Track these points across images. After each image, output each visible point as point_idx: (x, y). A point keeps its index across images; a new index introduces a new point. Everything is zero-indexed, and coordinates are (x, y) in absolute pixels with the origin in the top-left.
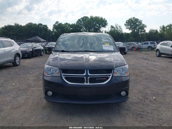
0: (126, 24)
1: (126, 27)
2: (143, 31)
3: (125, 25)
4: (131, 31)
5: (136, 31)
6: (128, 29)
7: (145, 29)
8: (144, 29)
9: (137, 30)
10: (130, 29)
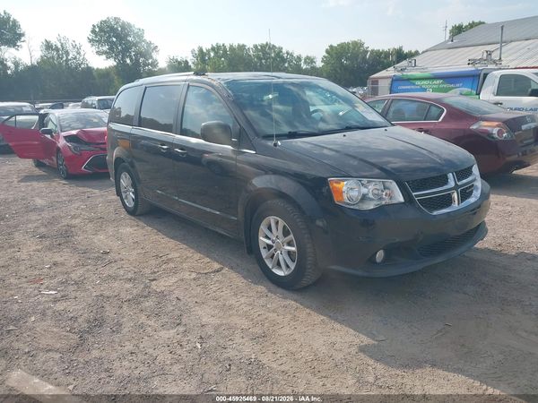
0: (92, 36)
1: (94, 49)
2: (149, 64)
3: (91, 41)
4: (115, 64)
5: (128, 61)
6: (104, 57)
7: (154, 55)
8: (151, 57)
9: (131, 60)
10: (108, 55)
